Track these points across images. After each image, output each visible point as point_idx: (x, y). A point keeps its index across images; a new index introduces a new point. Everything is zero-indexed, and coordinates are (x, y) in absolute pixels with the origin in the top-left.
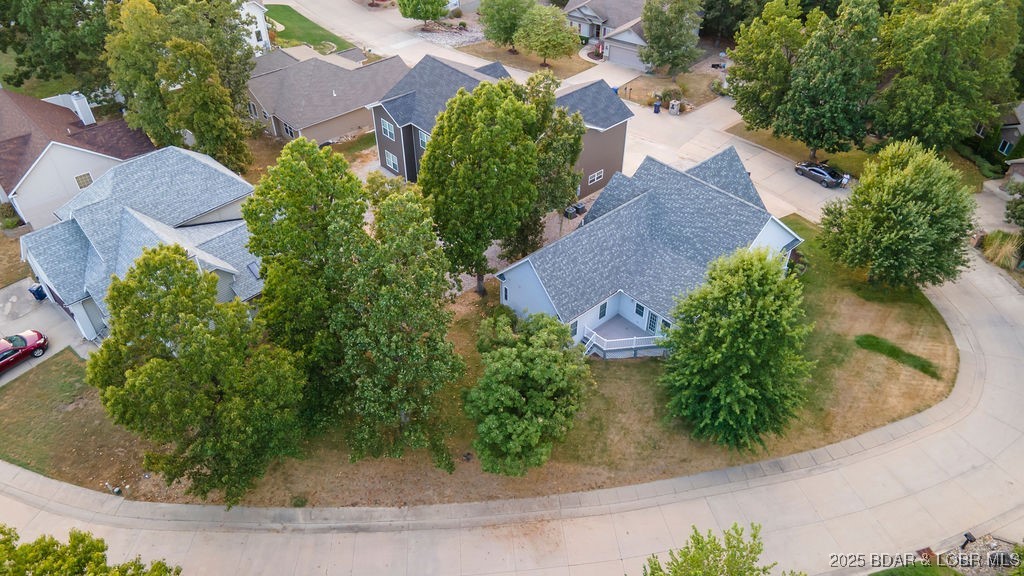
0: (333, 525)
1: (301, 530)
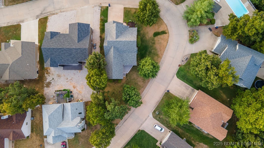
0: (123, 122)
1: (120, 126)
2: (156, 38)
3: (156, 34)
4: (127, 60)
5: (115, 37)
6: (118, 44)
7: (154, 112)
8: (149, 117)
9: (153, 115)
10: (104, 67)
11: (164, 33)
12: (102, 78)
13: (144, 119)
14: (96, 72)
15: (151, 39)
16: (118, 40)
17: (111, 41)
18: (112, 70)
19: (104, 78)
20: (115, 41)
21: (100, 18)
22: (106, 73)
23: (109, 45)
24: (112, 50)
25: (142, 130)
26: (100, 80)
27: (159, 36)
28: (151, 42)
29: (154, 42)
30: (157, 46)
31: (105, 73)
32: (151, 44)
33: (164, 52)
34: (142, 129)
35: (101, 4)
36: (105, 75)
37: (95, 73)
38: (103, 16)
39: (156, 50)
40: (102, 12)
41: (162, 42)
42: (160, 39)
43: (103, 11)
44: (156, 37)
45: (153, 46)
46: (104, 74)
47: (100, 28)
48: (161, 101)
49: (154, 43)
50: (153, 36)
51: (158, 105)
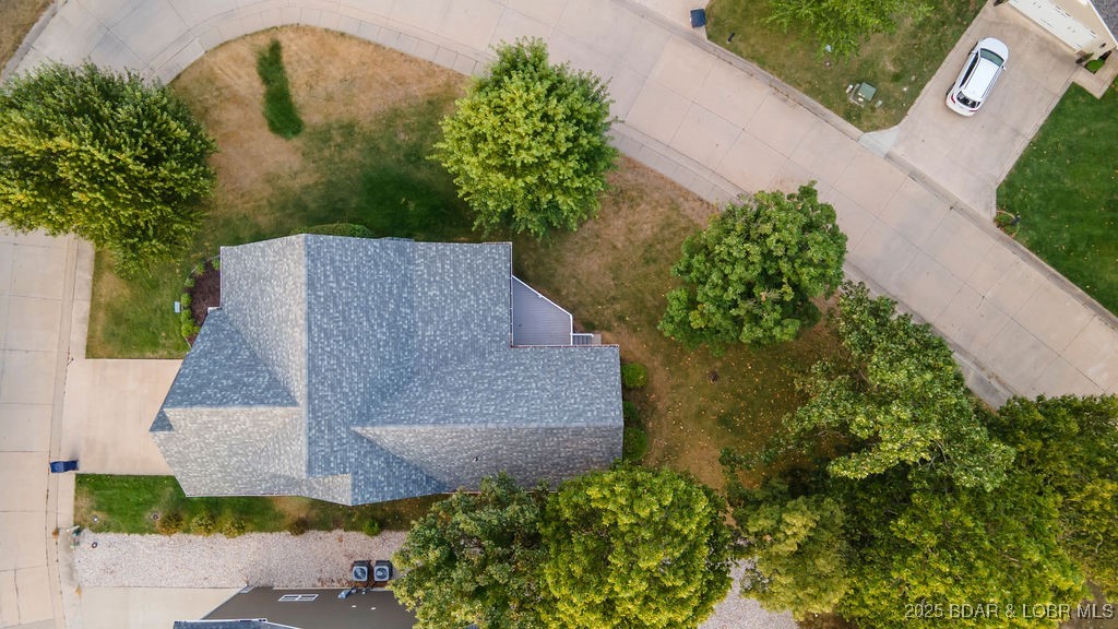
2: (312, 117)
3: (282, 115)
4: (467, 315)
5: (279, 411)
6: (332, 387)
7: (859, 117)
8: (899, 152)
9: (876, 128)
10: (521, 501)
11: (271, 62)
12: (625, 520)
13: (915, 188)
14: (571, 575)
15: (320, 150)
16: (299, 388)
17: (310, 443)
18: (550, 431)
19: (622, 501)
20: (313, 411)
21: (157, 532)
22: (578, 479)
23: (344, 460)
24: (387, 435)
25: (1000, 205)
26: (647, 535)
27: (299, 95)
28: (340, 153)
29: (342, 127)
30: (367, 107)
31: (579, 487)
32: (351, 154)
33: (412, 60)
34: (987, 208)
35: (56, 532)
36: (593, 492)
37: (580, 585)
38: (148, 515)
39: (395, 114)
40: (115, 520)
41: (340, 77)
42: (320, 90)
43: (110, 511)
44: (303, 118)
45: (368, 139)
46: (589, 500)
47: (229, 534)
48: (773, 69)
49: (349, 129)
50: (297, 142)
51: (806, 92)
